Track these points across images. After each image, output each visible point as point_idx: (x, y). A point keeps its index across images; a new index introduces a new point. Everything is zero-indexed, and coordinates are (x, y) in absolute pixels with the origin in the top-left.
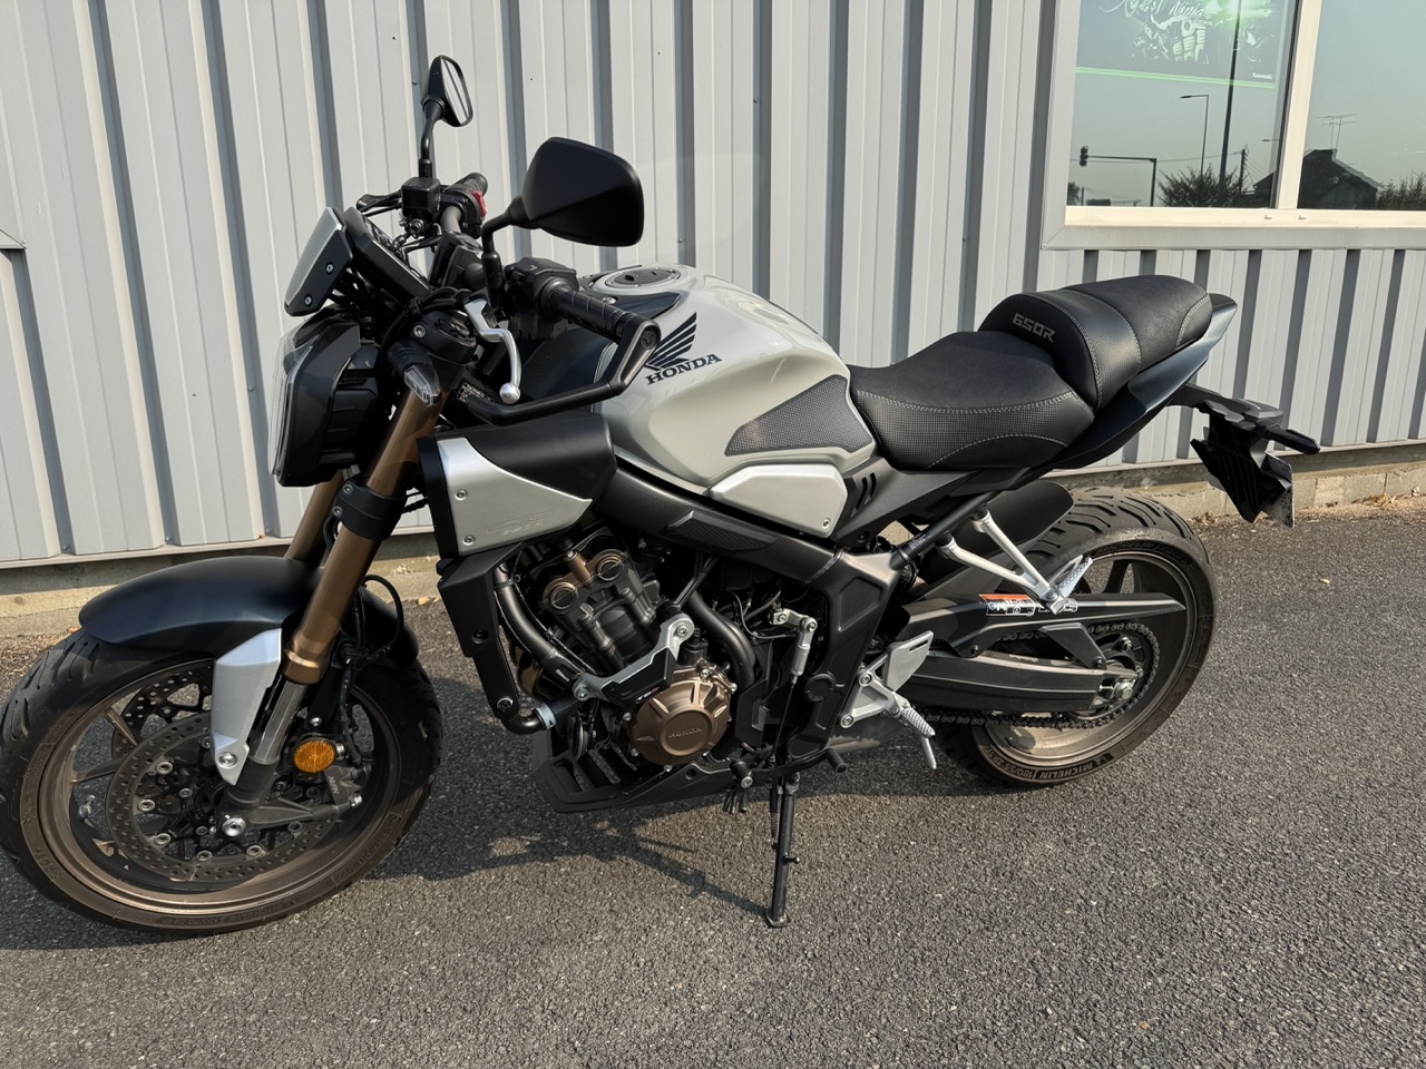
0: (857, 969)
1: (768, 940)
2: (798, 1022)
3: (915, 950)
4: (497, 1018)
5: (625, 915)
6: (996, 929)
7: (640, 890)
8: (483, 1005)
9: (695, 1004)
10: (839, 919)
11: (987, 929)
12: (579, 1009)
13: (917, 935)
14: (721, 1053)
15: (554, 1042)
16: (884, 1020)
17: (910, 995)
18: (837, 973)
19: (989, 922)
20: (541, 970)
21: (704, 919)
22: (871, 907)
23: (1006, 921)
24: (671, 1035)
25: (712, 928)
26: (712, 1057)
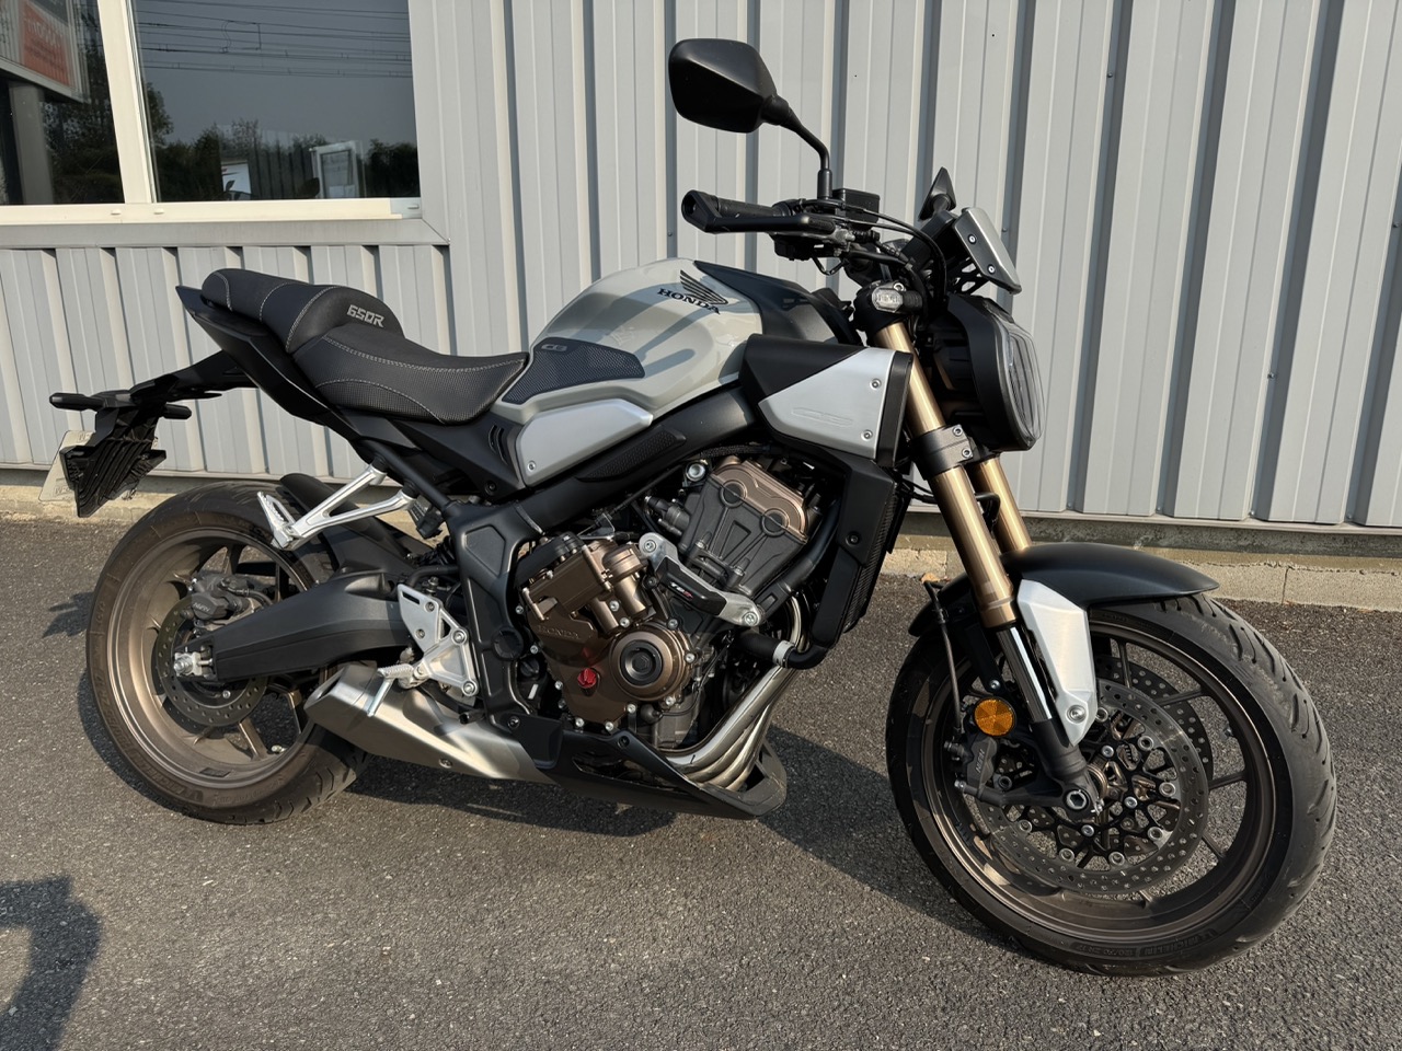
0: (774, 991)
1: (722, 934)
2: (677, 1012)
3: (847, 997)
4: (463, 909)
5: (628, 867)
6: (954, 1013)
7: (659, 851)
8: (462, 896)
9: (610, 961)
10: (805, 942)
11: (944, 1009)
12: (523, 926)
13: (864, 985)
14: (590, 1007)
15: (482, 943)
16: (751, 1045)
17: (799, 1035)
18: (753, 986)
19: (953, 1004)
20: (525, 886)
21: (686, 896)
22: (846, 942)
23: (973, 1009)
24: (567, 977)
25: (685, 905)
26: (579, 1007)
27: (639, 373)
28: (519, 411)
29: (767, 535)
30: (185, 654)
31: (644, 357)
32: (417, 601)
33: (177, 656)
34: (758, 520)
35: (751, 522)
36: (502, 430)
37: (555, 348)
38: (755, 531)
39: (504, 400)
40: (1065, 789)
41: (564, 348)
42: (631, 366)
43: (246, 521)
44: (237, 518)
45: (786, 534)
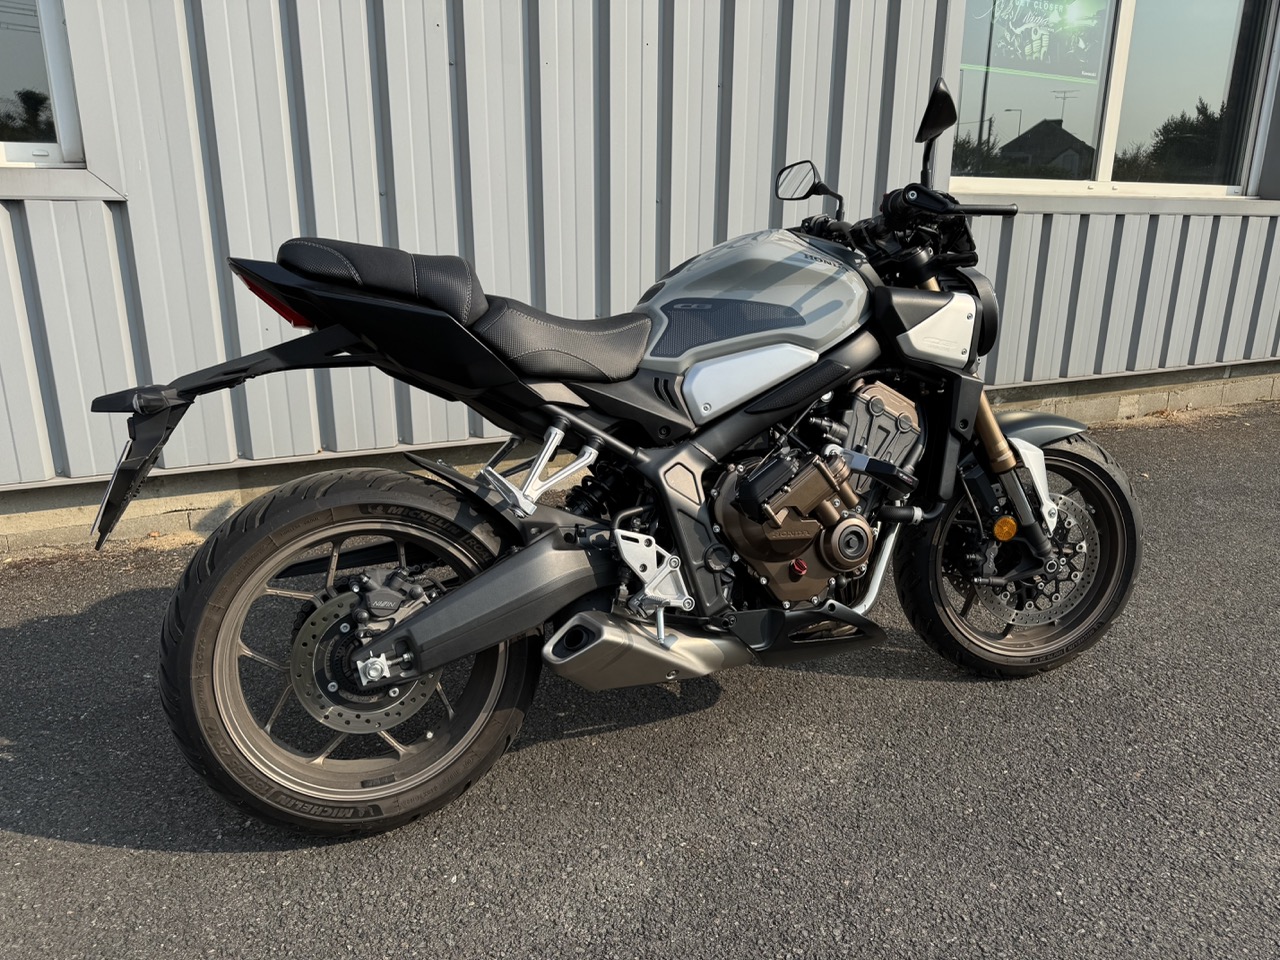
0: (927, 751)
27: (801, 322)
28: (676, 364)
29: (902, 432)
30: (371, 660)
31: (801, 309)
32: (636, 541)
33: (360, 664)
34: (894, 423)
35: (889, 425)
36: (666, 382)
37: (694, 306)
38: (893, 431)
39: (652, 354)
40: (1045, 561)
41: (709, 306)
42: (791, 317)
43: (398, 506)
44: (386, 507)
45: (912, 429)
